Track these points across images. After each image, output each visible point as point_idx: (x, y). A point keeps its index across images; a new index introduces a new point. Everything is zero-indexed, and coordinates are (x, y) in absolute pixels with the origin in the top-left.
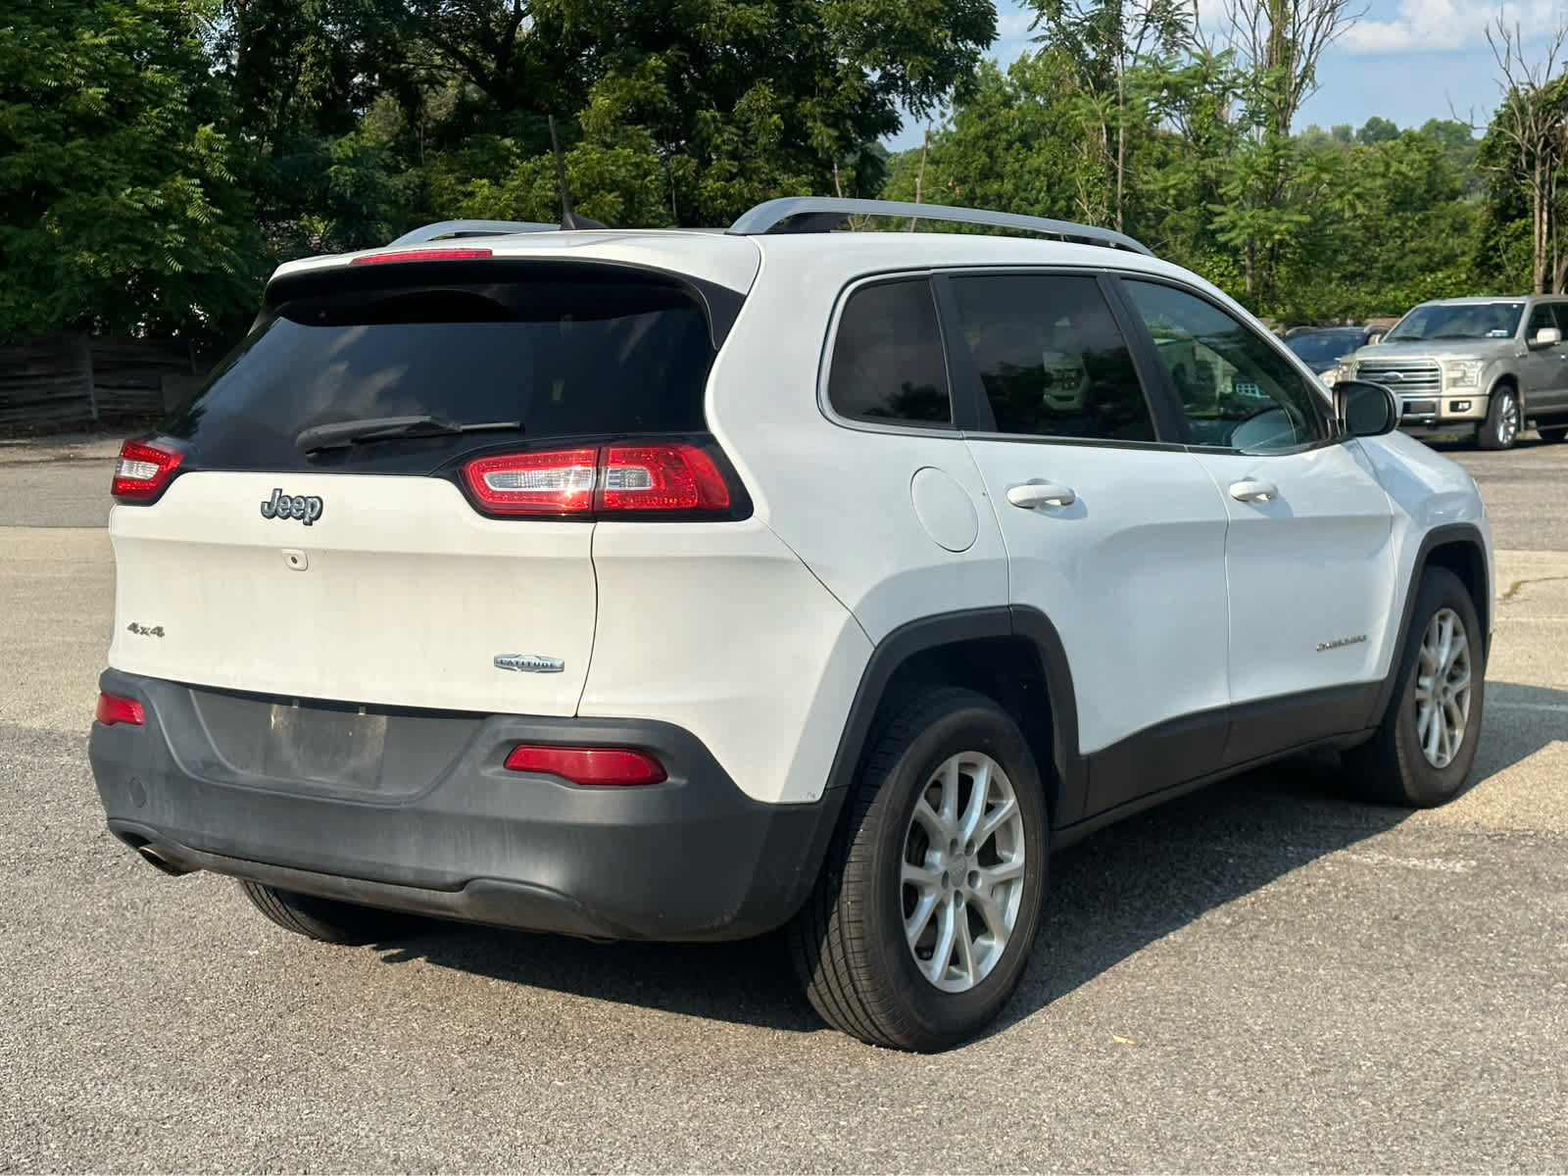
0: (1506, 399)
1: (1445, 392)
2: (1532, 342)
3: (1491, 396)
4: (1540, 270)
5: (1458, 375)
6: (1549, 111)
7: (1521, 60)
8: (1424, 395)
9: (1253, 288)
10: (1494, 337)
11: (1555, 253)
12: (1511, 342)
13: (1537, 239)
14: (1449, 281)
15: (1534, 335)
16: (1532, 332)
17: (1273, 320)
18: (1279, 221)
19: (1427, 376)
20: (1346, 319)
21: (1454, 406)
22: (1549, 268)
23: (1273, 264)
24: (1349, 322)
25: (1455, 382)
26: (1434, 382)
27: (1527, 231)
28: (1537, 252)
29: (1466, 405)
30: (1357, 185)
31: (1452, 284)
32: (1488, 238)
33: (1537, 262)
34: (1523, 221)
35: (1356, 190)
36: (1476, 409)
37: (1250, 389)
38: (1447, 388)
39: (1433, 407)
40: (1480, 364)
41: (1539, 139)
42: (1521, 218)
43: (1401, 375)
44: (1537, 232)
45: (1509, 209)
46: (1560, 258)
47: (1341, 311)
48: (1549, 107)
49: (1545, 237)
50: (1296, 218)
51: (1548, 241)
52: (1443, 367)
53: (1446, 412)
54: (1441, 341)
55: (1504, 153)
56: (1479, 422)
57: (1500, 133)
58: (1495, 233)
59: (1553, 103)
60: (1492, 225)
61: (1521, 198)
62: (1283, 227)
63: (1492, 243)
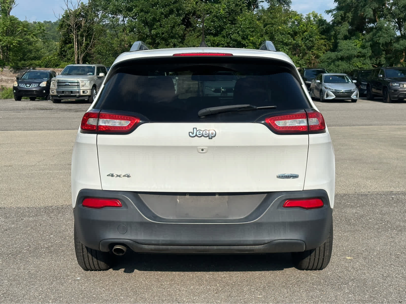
0: (94, 90)
1: (81, 89)
2: (98, 76)
3: (92, 89)
4: (76, 57)
5: (84, 84)
6: (77, 17)
7: (71, 3)
8: (76, 89)
9: (3, 58)
10: (89, 75)
11: (80, 53)
12: (93, 76)
13: (75, 49)
14: (52, 59)
15: (99, 75)
16: (98, 74)
17: (10, 67)
18: (14, 40)
19: (76, 84)
20: (30, 67)
21: (84, 92)
22: (78, 57)
23: (8, 51)
24: (31, 68)
25: (83, 86)
26: (78, 86)
27: (72, 47)
28: (75, 53)
29: (86, 92)
30: (34, 32)
31: (53, 59)
32: (61, 48)
33: (75, 55)
34: (71, 45)
35: (33, 33)
36: (89, 93)
37: (23, 85)
38: (81, 87)
39: (79, 92)
40: (89, 81)
41: (74, 24)
42: (70, 44)
43: (69, 84)
44: (75, 47)
45: (67, 41)
46: (81, 54)
47: (29, 65)
48: (76, 16)
49: (77, 49)
50: (18, 39)
51: (78, 50)
52: (80, 82)
53: (82, 94)
54: (76, 75)
55: (65, 27)
56: (89, 96)
57: (64, 21)
58: (63, 47)
59: (77, 15)
60: (63, 45)
61: (70, 39)
62: (16, 42)
63: (63, 49)
